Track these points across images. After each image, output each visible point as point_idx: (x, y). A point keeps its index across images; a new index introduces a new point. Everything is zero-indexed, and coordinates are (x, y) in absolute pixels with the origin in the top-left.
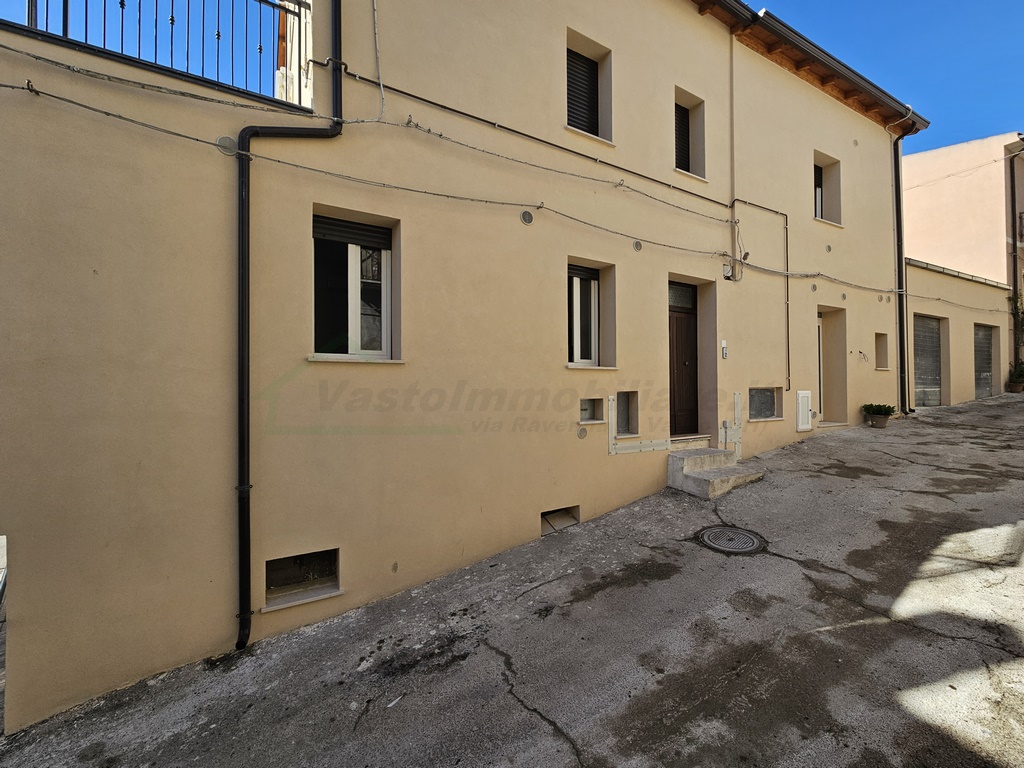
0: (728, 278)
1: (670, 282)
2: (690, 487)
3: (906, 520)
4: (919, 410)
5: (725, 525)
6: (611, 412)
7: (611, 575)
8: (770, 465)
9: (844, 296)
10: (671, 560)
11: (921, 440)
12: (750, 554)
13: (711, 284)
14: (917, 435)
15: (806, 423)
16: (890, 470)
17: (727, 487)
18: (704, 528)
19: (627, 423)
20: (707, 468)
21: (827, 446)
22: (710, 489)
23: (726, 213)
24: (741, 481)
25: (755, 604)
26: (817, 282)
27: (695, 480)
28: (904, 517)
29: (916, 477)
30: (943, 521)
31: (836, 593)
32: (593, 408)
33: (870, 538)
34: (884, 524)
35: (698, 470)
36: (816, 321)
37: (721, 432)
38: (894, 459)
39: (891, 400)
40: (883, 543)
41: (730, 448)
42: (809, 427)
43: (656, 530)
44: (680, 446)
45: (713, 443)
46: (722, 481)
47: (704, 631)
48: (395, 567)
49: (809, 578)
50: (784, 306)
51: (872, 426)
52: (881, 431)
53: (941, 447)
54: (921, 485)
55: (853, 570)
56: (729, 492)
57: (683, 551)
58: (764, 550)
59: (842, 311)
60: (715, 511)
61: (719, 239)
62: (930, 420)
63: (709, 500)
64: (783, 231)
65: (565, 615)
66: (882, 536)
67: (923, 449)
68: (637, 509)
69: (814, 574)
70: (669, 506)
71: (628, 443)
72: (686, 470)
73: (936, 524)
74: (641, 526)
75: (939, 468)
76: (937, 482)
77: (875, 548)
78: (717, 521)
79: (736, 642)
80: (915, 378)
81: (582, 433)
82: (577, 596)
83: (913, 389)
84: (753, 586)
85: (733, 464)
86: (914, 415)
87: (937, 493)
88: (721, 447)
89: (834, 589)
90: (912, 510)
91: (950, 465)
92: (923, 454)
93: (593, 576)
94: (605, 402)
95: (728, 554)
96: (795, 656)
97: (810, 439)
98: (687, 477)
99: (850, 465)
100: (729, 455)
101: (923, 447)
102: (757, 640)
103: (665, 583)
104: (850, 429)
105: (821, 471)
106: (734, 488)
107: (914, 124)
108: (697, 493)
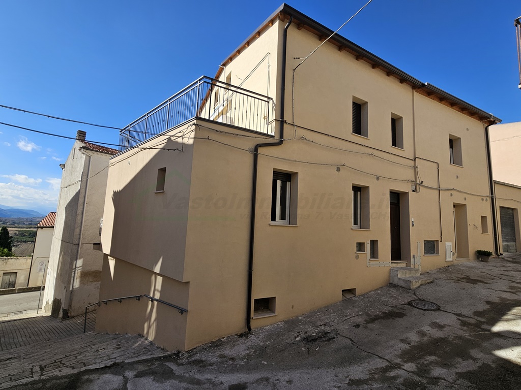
0: (413, 191)
1: (390, 192)
2: (402, 284)
3: (498, 301)
4: (505, 254)
5: (420, 300)
6: (368, 247)
7: (378, 315)
8: (435, 276)
9: (465, 199)
10: (401, 311)
11: (505, 269)
12: (434, 310)
13: (406, 194)
14: (504, 266)
15: (450, 258)
16: (490, 281)
17: (418, 284)
18: (411, 301)
19: (374, 254)
20: (407, 276)
21: (460, 269)
22: (411, 285)
23: (412, 162)
24: (424, 282)
25: (440, 327)
26: (452, 192)
27: (403, 280)
28: (497, 300)
29: (503, 285)
30: (513, 302)
31: (470, 324)
32: (360, 247)
33: (482, 307)
34: (488, 302)
35: (404, 276)
36: (452, 209)
37: (412, 260)
38: (492, 277)
39: (490, 248)
40: (488, 309)
41: (416, 267)
42: (451, 260)
43: (391, 301)
44: (394, 265)
45: (408, 264)
46: (416, 282)
47: (422, 334)
48: (293, 307)
49: (459, 319)
50: (438, 203)
51: (482, 261)
52: (486, 263)
53: (514, 272)
54: (504, 288)
55: (476, 317)
56: (419, 287)
57: (405, 308)
58: (439, 309)
59: (465, 205)
60: (415, 294)
61: (410, 175)
62: (510, 259)
63: (411, 289)
64: (436, 170)
65: (366, 327)
66: (488, 307)
67: (506, 273)
68: (379, 292)
69: (461, 318)
70: (393, 291)
71: (374, 262)
72: (399, 276)
73: (510, 303)
74: (383, 298)
75: (513, 282)
76: (511, 287)
77: (484, 311)
78: (417, 298)
79: (435, 337)
80: (502, 238)
81: (357, 257)
82: (368, 322)
83: (501, 244)
84: (437, 321)
85: (418, 275)
86: (503, 256)
87: (511, 292)
88: (412, 266)
89: (469, 323)
90: (501, 298)
91: (518, 281)
92: (506, 275)
93: (371, 316)
94: (366, 244)
95: (425, 310)
96: (457, 341)
97: (452, 265)
98: (400, 279)
99: (472, 278)
100: (417, 270)
101: (506, 272)
102: (443, 337)
103: (401, 319)
104: (470, 262)
105: (459, 280)
106: (421, 285)
107: (494, 121)
108: (405, 286)
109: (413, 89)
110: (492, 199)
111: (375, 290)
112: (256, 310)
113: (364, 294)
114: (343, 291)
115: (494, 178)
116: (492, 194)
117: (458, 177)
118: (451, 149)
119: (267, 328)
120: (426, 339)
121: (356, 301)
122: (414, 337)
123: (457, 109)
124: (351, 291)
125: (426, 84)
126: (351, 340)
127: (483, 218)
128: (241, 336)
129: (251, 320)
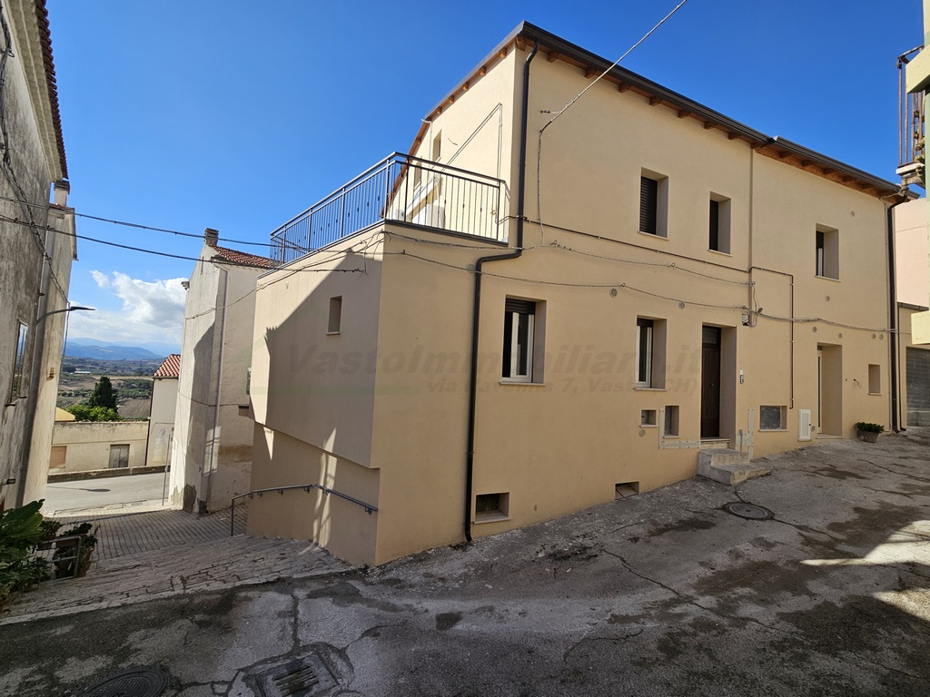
0: (745, 324)
1: (703, 326)
2: (716, 476)
3: (874, 508)
4: (910, 429)
5: (743, 502)
6: (661, 418)
7: (671, 525)
8: (776, 465)
9: (840, 336)
10: (709, 519)
11: (903, 455)
12: (762, 519)
13: (732, 329)
14: (902, 450)
15: (806, 435)
16: (871, 475)
17: (744, 478)
18: (729, 503)
19: (671, 427)
20: (727, 464)
21: (822, 454)
22: (731, 477)
23: (745, 277)
24: (754, 474)
25: (768, 545)
26: (817, 325)
27: (719, 471)
28: (873, 506)
29: (891, 482)
30: (900, 511)
31: (818, 543)
32: (649, 416)
33: (844, 516)
34: (857, 510)
35: (721, 464)
36: (816, 353)
37: (738, 438)
38: (877, 468)
39: (883, 420)
40: (854, 520)
41: (745, 450)
42: (808, 438)
43: (694, 502)
44: (707, 446)
45: (731, 444)
46: (740, 474)
47: (736, 555)
48: (535, 508)
49: (802, 535)
50: (789, 344)
51: (864, 440)
52: (871, 445)
53: (918, 461)
54: (892, 488)
55: (831, 533)
56: (745, 482)
57: (715, 515)
58: (772, 518)
59: (840, 346)
60: (736, 493)
61: (740, 297)
62: (918, 439)
63: (730, 485)
64: (789, 288)
65: (648, 542)
66: (855, 516)
67: (903, 462)
68: (678, 488)
69: (804, 533)
70: (701, 487)
71: (671, 441)
72: (712, 464)
73: (895, 512)
74: (683, 499)
75: (910, 477)
76: (906, 486)
77: (848, 522)
78: (738, 500)
79: (756, 560)
80: (908, 401)
81: (642, 433)
82: (652, 534)
83: (905, 411)
84: (765, 536)
85: (747, 462)
86: (905, 433)
87: (902, 494)
88: (737, 449)
89: (816, 540)
90: (882, 503)
91: (920, 476)
92: (902, 466)
93: (659, 525)
94: (657, 412)
95: (747, 519)
96: (790, 568)
97: (809, 447)
98: (713, 468)
99: (840, 470)
100: (744, 455)
101: (903, 460)
102: (769, 560)
103: (707, 531)
104: (843, 442)
105: (816, 472)
106: (749, 479)
107: (905, 197)
108: (721, 480)
109: (752, 148)
110: (893, 335)
111: (671, 486)
112: (479, 510)
113: (653, 491)
114: (617, 485)
115: (900, 298)
116: (893, 326)
117: (828, 298)
118: (820, 250)
119: (495, 537)
120: (740, 561)
121: (637, 501)
122: (722, 560)
123: (835, 178)
124: (631, 486)
125: (775, 139)
126: (622, 559)
127: (873, 369)
128: (456, 547)
129: (471, 525)
